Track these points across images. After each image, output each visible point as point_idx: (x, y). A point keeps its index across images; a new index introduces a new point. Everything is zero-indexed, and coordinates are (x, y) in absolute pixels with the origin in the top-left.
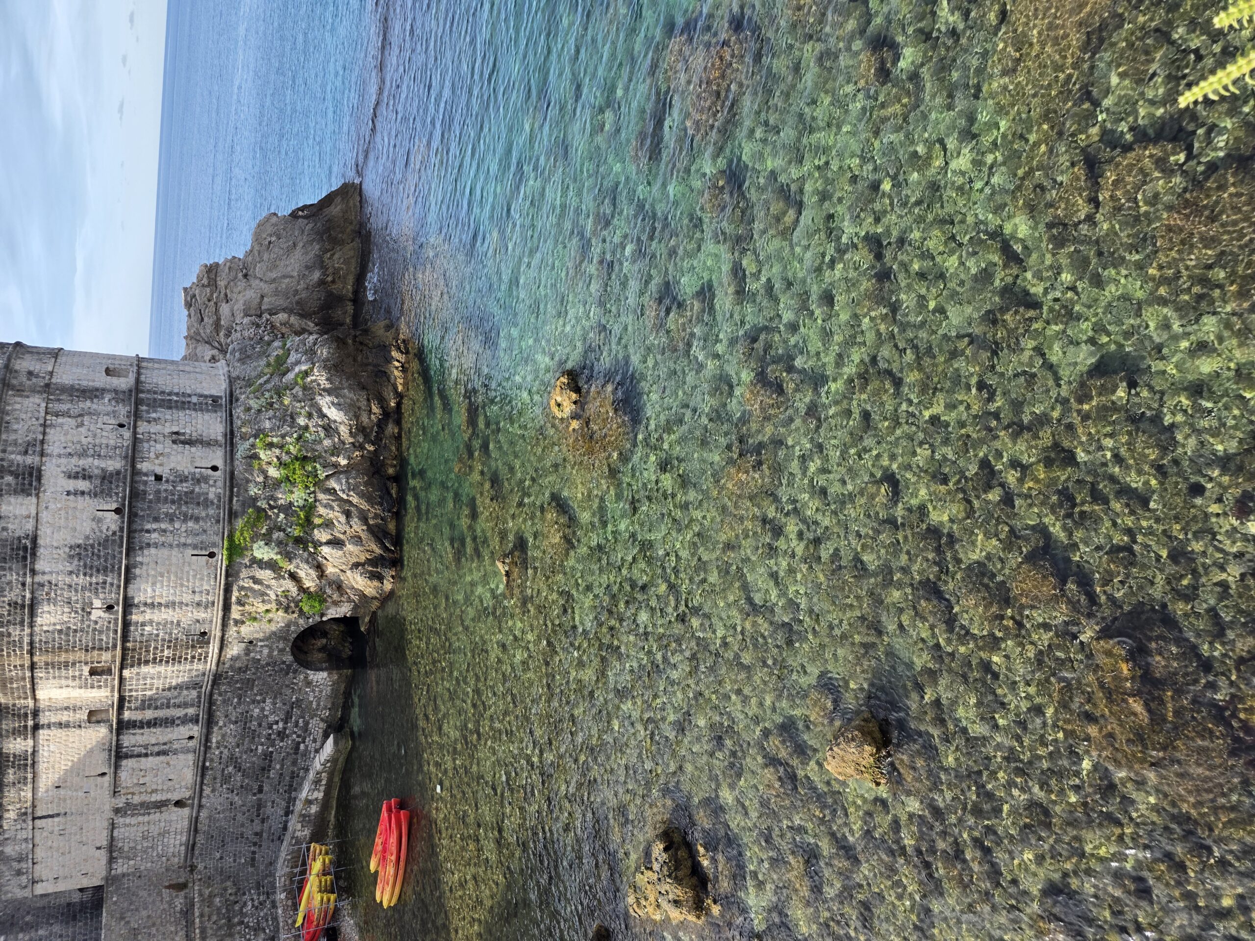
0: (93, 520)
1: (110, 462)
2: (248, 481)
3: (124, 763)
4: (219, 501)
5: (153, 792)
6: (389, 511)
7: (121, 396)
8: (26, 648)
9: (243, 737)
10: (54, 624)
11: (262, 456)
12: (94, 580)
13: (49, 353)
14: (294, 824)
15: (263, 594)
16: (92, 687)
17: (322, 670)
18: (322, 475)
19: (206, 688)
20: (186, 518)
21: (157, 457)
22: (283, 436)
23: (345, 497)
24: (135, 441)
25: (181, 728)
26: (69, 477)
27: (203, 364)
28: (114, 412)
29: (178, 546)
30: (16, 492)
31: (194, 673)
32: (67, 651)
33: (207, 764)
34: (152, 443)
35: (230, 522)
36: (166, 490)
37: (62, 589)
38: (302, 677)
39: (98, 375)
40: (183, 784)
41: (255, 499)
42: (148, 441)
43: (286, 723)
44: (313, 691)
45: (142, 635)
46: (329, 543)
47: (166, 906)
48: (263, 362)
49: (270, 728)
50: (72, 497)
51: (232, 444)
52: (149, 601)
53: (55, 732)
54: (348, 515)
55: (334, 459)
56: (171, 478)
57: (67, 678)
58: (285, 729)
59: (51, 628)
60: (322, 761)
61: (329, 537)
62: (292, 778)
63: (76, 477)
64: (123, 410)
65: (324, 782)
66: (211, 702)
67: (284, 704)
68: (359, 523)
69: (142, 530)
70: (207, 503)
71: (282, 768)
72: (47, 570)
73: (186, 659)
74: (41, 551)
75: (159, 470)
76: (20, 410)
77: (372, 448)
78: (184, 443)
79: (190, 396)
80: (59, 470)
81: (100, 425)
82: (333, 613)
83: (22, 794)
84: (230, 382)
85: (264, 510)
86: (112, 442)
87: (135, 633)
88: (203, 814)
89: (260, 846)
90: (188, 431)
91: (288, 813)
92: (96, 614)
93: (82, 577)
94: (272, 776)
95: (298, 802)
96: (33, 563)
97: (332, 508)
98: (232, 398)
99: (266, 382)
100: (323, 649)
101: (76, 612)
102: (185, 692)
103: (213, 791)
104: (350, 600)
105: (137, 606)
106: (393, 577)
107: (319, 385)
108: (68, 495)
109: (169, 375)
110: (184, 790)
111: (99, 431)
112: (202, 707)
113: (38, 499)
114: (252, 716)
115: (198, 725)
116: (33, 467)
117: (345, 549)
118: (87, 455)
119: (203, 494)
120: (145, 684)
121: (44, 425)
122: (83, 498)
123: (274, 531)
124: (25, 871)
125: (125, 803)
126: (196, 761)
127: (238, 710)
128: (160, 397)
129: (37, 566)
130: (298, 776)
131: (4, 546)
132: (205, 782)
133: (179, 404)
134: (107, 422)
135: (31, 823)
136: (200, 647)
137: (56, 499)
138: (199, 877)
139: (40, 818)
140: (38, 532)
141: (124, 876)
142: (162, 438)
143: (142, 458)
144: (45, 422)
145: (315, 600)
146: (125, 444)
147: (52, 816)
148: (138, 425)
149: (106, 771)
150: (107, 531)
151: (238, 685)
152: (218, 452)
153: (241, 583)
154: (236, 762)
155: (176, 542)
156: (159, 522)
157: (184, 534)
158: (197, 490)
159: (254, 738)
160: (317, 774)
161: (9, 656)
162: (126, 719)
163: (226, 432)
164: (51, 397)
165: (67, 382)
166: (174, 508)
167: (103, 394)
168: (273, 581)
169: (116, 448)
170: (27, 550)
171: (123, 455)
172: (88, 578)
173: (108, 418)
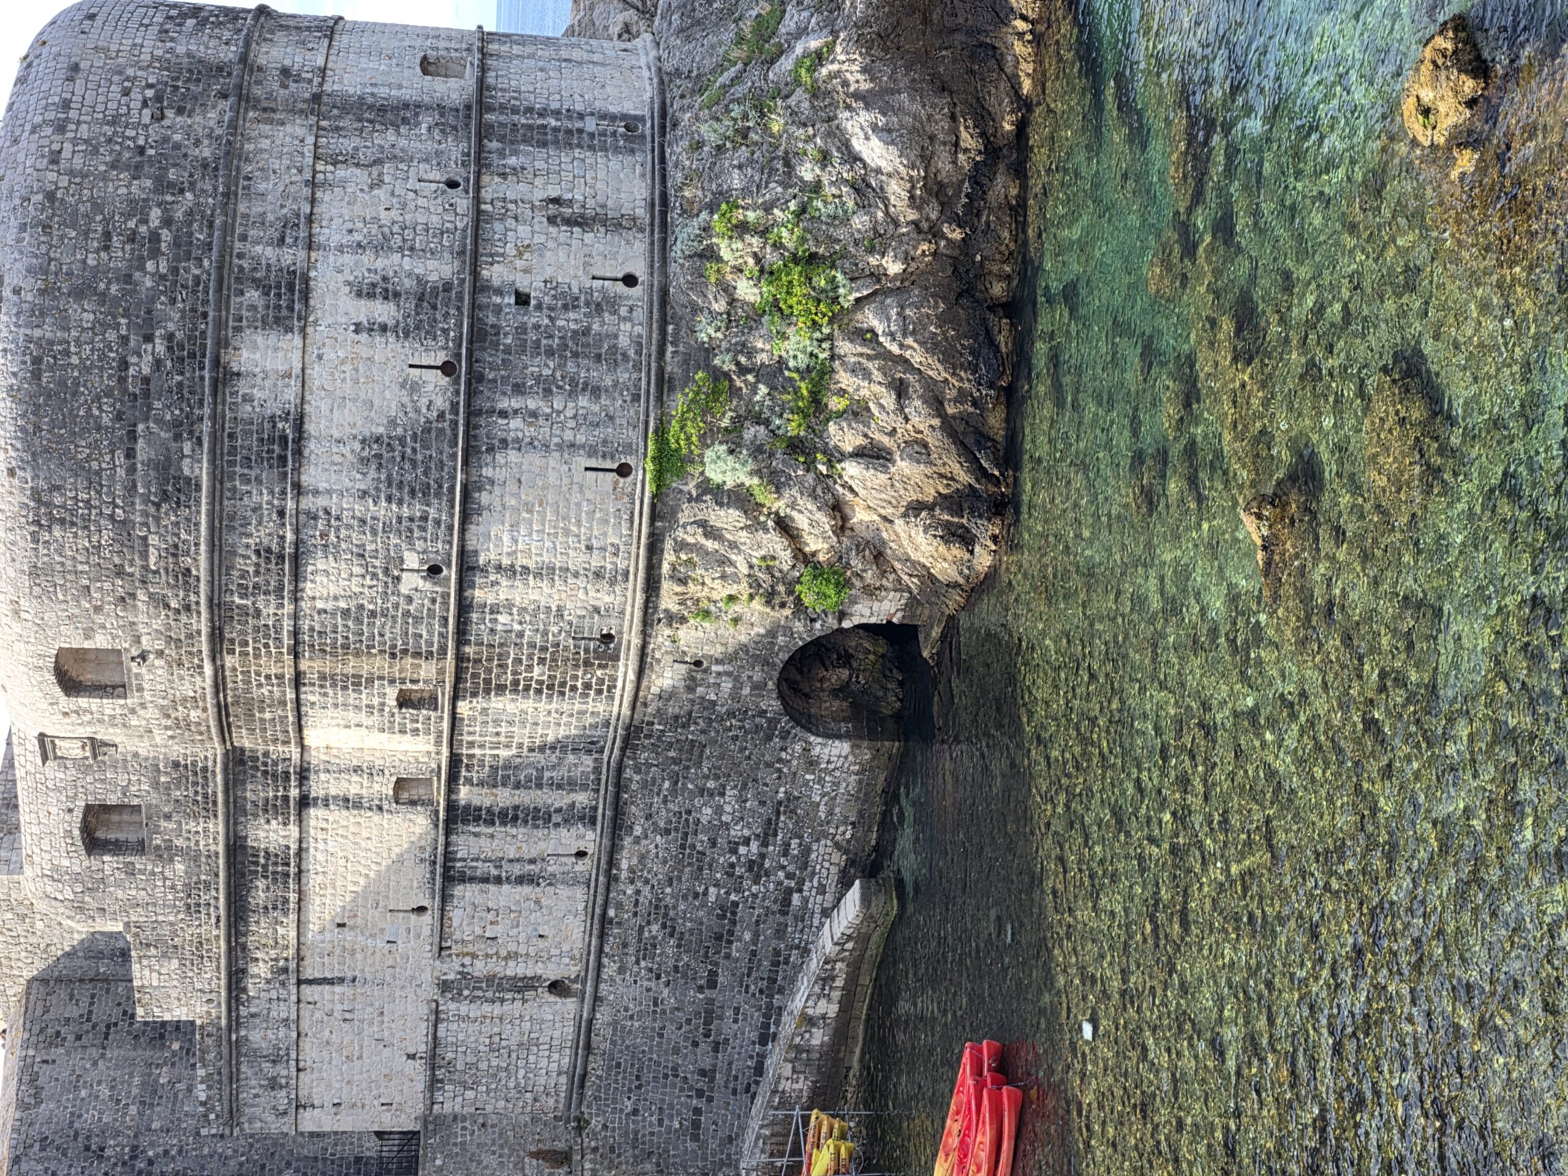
1: (432, 264)
2: (696, 310)
3: (458, 890)
4: (639, 353)
5: (510, 956)
6: (991, 385)
7: (451, 120)
8: (287, 641)
9: (679, 865)
10: (336, 598)
11: (725, 254)
12: (406, 512)
13: (319, 29)
14: (777, 1063)
15: (724, 561)
16: (402, 732)
17: (839, 737)
18: (848, 296)
19: (612, 753)
20: (576, 388)
21: (520, 255)
22: (768, 208)
23: (895, 349)
24: (479, 217)
25: (563, 831)
26: (359, 294)
27: (606, 44)
28: (438, 154)
29: (560, 447)
30: (265, 324)
31: (589, 720)
32: (358, 654)
33: (611, 913)
34: (510, 222)
35: (660, 399)
36: (537, 327)
37: (349, 527)
38: (798, 748)
39: (407, 72)
40: (565, 948)
41: (708, 351)
42: (502, 218)
43: (765, 844)
44: (821, 781)
45: (492, 631)
46: (859, 454)
48: (728, 35)
49: (734, 851)
50: (364, 337)
51: (664, 224)
52: (506, 561)
53: (337, 815)
54: (901, 391)
55: (873, 260)
56: (547, 300)
57: (357, 708)
58: (763, 856)
59: (329, 606)
60: (837, 936)
61: (860, 441)
62: (776, 964)
63: (371, 296)
64: (455, 149)
65: (839, 983)
66: (620, 786)
67: (762, 803)
68: (924, 410)
69: (491, 412)
70: (614, 357)
71: (755, 940)
72: (322, 486)
73: (574, 688)
74: (312, 447)
75: (523, 283)
76: (270, 152)
77: (957, 235)
78: (570, 222)
79: (581, 116)
80: (340, 278)
81: (412, 183)
82: (865, 612)
83: (281, 931)
84: (661, 82)
85: (727, 375)
86: (435, 220)
87: (479, 627)
88: (603, 1016)
89: (710, 1099)
90: (579, 197)
91: (766, 1037)
92: (411, 582)
93: (384, 504)
94: (735, 954)
95: (785, 1018)
96: (297, 470)
97: (867, 375)
98: (665, 121)
99: (736, 80)
100: (841, 691)
101: (374, 576)
102: (571, 758)
103: (621, 970)
104: (900, 587)
105: (484, 571)
106: (994, 539)
107: (845, 84)
108: (356, 331)
109: (542, 70)
110: (567, 960)
111: (411, 195)
112: (602, 792)
113: (304, 338)
114: (698, 822)
115: (595, 830)
116: (294, 272)
117: (893, 470)
118: (390, 248)
119: (608, 336)
120: (498, 734)
121: (312, 184)
122: (383, 340)
123: (747, 424)
124: (283, 1081)
125: (459, 973)
126: (590, 904)
127: (671, 806)
128: (523, 121)
129: (303, 478)
130: (786, 962)
131: (248, 433)
132: (607, 949)
133: (561, 136)
134: (425, 177)
135: (295, 991)
136: (600, 666)
137: (336, 340)
138: (593, 1144)
139: (310, 982)
140: (306, 406)
141: (455, 1118)
142: (529, 212)
143: (492, 255)
144: (314, 177)
145: (828, 581)
146: (460, 225)
147: (330, 982)
148: (483, 184)
149: (425, 903)
150: (428, 409)
151: (672, 754)
152: (637, 243)
153: (680, 534)
154: (666, 915)
155: (556, 440)
156: (523, 394)
157: (571, 424)
158: (596, 327)
159: (700, 869)
160: (826, 962)
161: (257, 656)
162: (463, 803)
163: (653, 199)
164: (324, 123)
165: (351, 91)
166: (551, 364)
167: (417, 114)
168: (744, 533)
169: (442, 233)
170: (286, 442)
171: (456, 249)
172: (394, 507)
173: (428, 167)
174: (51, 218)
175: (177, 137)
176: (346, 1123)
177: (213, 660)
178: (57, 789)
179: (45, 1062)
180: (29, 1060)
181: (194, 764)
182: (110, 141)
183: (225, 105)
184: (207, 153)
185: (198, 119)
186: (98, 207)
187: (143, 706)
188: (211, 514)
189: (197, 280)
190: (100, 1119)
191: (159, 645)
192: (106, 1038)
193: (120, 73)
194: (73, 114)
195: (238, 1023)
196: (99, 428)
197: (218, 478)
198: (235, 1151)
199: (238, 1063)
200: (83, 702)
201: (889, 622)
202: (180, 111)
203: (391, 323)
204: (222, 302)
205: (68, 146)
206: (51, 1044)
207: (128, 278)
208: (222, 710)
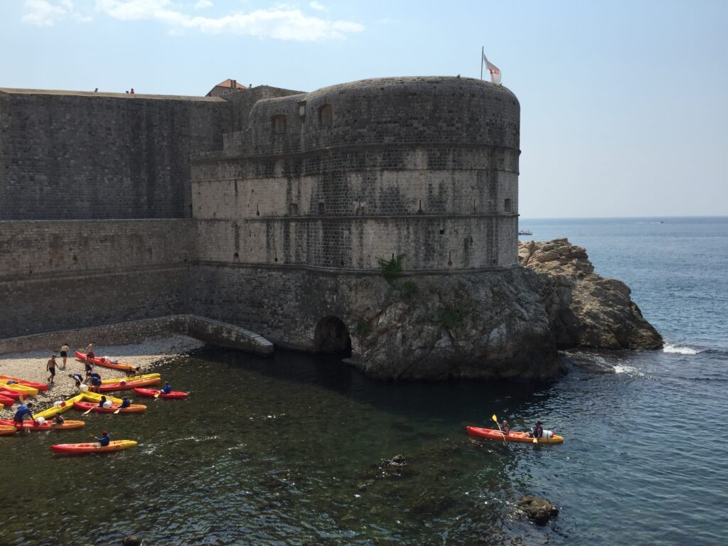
0: (414, 199)
1: (450, 205)
2: (442, 284)
3: (265, 225)
4: (428, 267)
5: (245, 240)
7: (493, 208)
8: (337, 170)
9: (274, 290)
12: (377, 201)
13: (516, 168)
16: (311, 205)
19: (307, 267)
20: (417, 249)
21: (455, 231)
23: (436, 345)
24: (465, 218)
25: (283, 254)
26: (440, 185)
28: (483, 205)
29: (399, 246)
30: (430, 158)
31: (317, 259)
32: (334, 190)
33: (259, 270)
35: (415, 275)
36: (434, 237)
38: (312, 323)
39: (505, 195)
40: (248, 257)
42: (465, 225)
43: (282, 315)
44: (302, 331)
45: (342, 229)
46: (403, 336)
47: (176, 252)
50: (428, 187)
51: (467, 273)
52: (364, 232)
53: (286, 187)
54: (424, 348)
56: (442, 239)
57: (318, 191)
58: (278, 314)
59: (348, 181)
60: (256, 339)
61: (407, 336)
62: (246, 321)
63: (440, 188)
64: (485, 210)
65: (242, 341)
66: (298, 270)
67: (294, 313)
69: (408, 225)
71: (253, 314)
72: (384, 177)
73: (326, 254)
74: (395, 173)
75: (447, 231)
76: (480, 157)
78: (466, 245)
79: (496, 246)
80: (445, 179)
81: (474, 198)
84: (508, 270)
86: (463, 205)
87: (344, 225)
88: (227, 269)
90: (473, 247)
92: (356, 204)
93: (379, 195)
94: (248, 308)
95: (230, 325)
96: (387, 169)
98: (497, 271)
100: (329, 335)
101: (357, 194)
103: (242, 274)
104: (363, 351)
105: (361, 225)
109: (509, 234)
110: (244, 258)
111: (470, 198)
112: (295, 265)
113: (426, 170)
114: (288, 294)
115: (284, 263)
116: (445, 165)
117: (399, 347)
118: (454, 193)
119: (433, 258)
121: (471, 169)
122: (427, 192)
124: (206, 177)
125: (240, 226)
126: (261, 263)
127: (292, 286)
128: (494, 230)
129: (386, 172)
130: (246, 324)
131: (398, 155)
132: (248, 270)
133: (490, 241)
134: (476, 202)
135: (233, 179)
136: (334, 262)
137: (427, 179)
139: (236, 183)
140: (407, 171)
141: (197, 228)
142: (468, 232)
143: (454, 222)
146: (462, 212)
147: (236, 189)
148: (475, 218)
149: (260, 215)
150: (408, 206)
151: (308, 285)
152: (461, 265)
154: (259, 286)
155: (401, 244)
156: (414, 234)
157: (406, 249)
158: (435, 254)
159: (273, 296)
160: (247, 336)
161: (332, 162)
162: (291, 224)
163: (474, 269)
164: (489, 172)
165: (499, 179)
166: (423, 242)
167: (493, 198)
169: (460, 207)
170: (396, 166)
171: (455, 212)
172: (378, 198)
173: (479, 202)
174: (456, 96)
175: (482, 130)
176: (194, 196)
178: (290, 108)
181: (299, 145)
182: (480, 111)
183: (492, 143)
184: (478, 139)
185: (487, 136)
186: (460, 109)
187: (316, 130)
188: (373, 146)
189: (441, 138)
190: (193, 125)
191: (334, 134)
192: (216, 125)
193: (499, 113)
195: (223, 162)
196: (397, 113)
197: (384, 147)
198: (185, 165)
199: (211, 164)
200: (316, 113)
201: (352, 349)
203: (433, 194)
204: (435, 145)
205: (477, 99)
207: (440, 118)
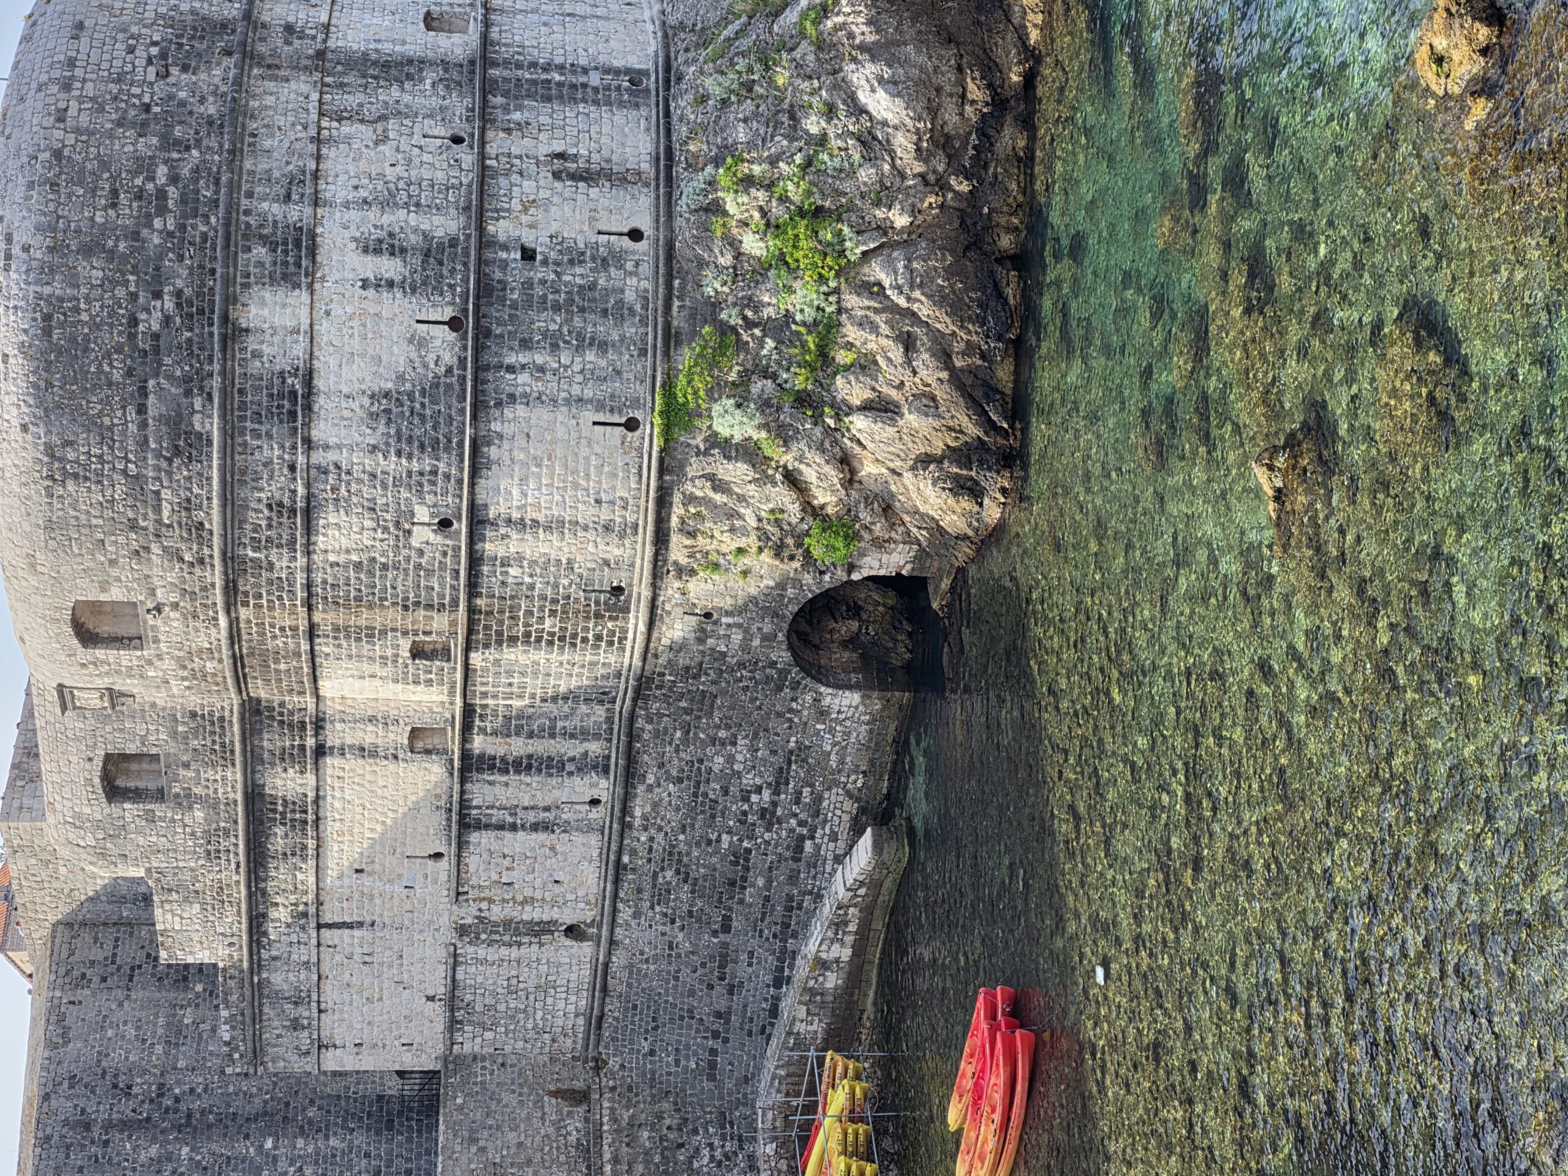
0: (411, 341)
1: (437, 220)
2: (702, 264)
3: (474, 837)
4: (645, 308)
5: (525, 902)
6: (999, 338)
7: (455, 76)
8: (300, 594)
9: (692, 811)
10: (348, 551)
11: (731, 208)
12: (415, 466)
14: (792, 1005)
15: (733, 514)
16: (416, 682)
17: (849, 687)
18: (855, 250)
19: (623, 704)
20: (583, 343)
21: (525, 210)
22: (773, 161)
23: (902, 302)
24: (484, 172)
25: (577, 780)
26: (366, 250)
28: (443, 109)
29: (568, 402)
30: (272, 280)
31: (601, 671)
32: (371, 606)
33: (626, 859)
34: (515, 178)
35: (667, 353)
36: (543, 282)
37: (360, 481)
38: (808, 698)
39: (410, 29)
40: (581, 893)
41: (715, 305)
42: (507, 174)
43: (777, 792)
44: (832, 731)
45: (504, 583)
46: (867, 407)
47: (551, 1130)
49: (746, 799)
50: (371, 293)
51: (669, 178)
52: (516, 515)
53: (352, 764)
54: (908, 344)
55: (880, 213)
56: (553, 255)
57: (372, 659)
58: (775, 804)
59: (342, 559)
60: (850, 882)
61: (868, 394)
62: (789, 909)
63: (377, 251)
64: (459, 104)
65: (852, 927)
66: (632, 735)
67: (774, 752)
68: (932, 363)
69: (500, 367)
70: (620, 312)
71: (768, 886)
72: (332, 441)
73: (585, 640)
74: (321, 402)
75: (528, 238)
76: (275, 109)
77: (964, 187)
78: (575, 177)
79: (585, 71)
80: (347, 234)
81: (417, 139)
82: (874, 565)
83: (299, 876)
84: (666, 36)
85: (734, 329)
86: (440, 176)
87: (490, 580)
88: (619, 960)
89: (726, 1041)
90: (584, 152)
91: (780, 981)
92: (423, 535)
93: (394, 458)
94: (748, 899)
95: (799, 961)
96: (307, 425)
97: (874, 329)
98: (669, 75)
99: (741, 32)
100: (850, 643)
101: (386, 529)
102: (583, 708)
103: (636, 915)
104: (909, 539)
105: (494, 524)
106: (1004, 491)
107: (851, 36)
108: (363, 287)
109: (545, 24)
110: (582, 905)
111: (416, 151)
112: (615, 741)
113: (312, 294)
114: (710, 771)
115: (608, 779)
116: (301, 229)
117: (900, 423)
118: (396, 204)
119: (614, 290)
120: (510, 685)
121: (318, 140)
122: (390, 296)
123: (754, 378)
124: (305, 1022)
125: (477, 917)
126: (605, 850)
127: (683, 755)
128: (528, 76)
129: (313, 433)
130: (800, 908)
131: (257, 389)
132: (622, 895)
133: (565, 90)
134: (430, 133)
135: (315, 934)
136: (611, 618)
137: (343, 295)
138: (611, 1083)
139: (330, 926)
140: (315, 362)
141: (475, 1058)
142: (533, 167)
143: (497, 211)
144: (319, 133)
145: (837, 533)
146: (465, 181)
147: (349, 926)
148: (487, 139)
149: (442, 850)
150: (436, 364)
151: (683, 704)
152: (642, 198)
153: (689, 488)
154: (679, 861)
155: (564, 395)
156: (530, 349)
157: (579, 378)
158: (601, 281)
159: (713, 816)
160: (839, 908)
161: (271, 608)
162: (477, 752)
163: (658, 154)
164: (328, 80)
165: (355, 47)
166: (558, 320)
167: (421, 70)
168: (752, 487)
169: (447, 189)
170: (296, 398)
171: (462, 204)
172: (404, 461)
173: (433, 122)
174: (58, 176)
175: (182, 95)
176: (367, 1062)
177: (228, 612)
178: (77, 739)
179: (73, 1003)
180: (55, 1001)
181: (211, 714)
182: (115, 98)
183: (230, 62)
184: (212, 110)
185: (203, 76)
186: (104, 165)
187: (160, 657)
188: (223, 468)
189: (204, 237)
190: (127, 1059)
191: (174, 597)
192: (131, 980)
193: (124, 31)
194: (79, 72)
195: (259, 965)
196: (110, 384)
197: (229, 433)
198: (260, 1089)
199: (261, 1005)
200: (100, 653)
201: (899, 574)
202: (185, 68)
203: (397, 279)
204: (230, 259)
205: (74, 104)
206: (77, 986)
207: (136, 236)
208: (238, 661)
